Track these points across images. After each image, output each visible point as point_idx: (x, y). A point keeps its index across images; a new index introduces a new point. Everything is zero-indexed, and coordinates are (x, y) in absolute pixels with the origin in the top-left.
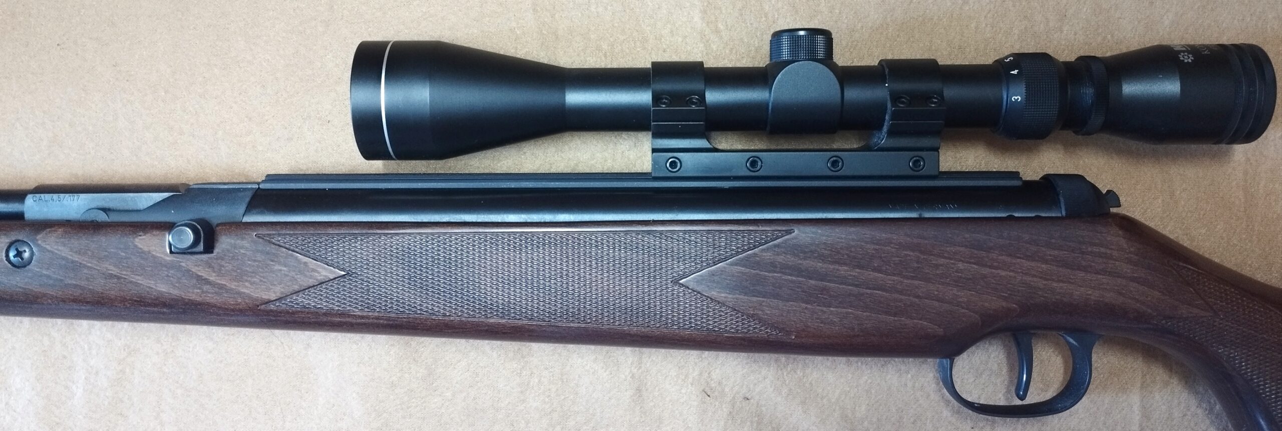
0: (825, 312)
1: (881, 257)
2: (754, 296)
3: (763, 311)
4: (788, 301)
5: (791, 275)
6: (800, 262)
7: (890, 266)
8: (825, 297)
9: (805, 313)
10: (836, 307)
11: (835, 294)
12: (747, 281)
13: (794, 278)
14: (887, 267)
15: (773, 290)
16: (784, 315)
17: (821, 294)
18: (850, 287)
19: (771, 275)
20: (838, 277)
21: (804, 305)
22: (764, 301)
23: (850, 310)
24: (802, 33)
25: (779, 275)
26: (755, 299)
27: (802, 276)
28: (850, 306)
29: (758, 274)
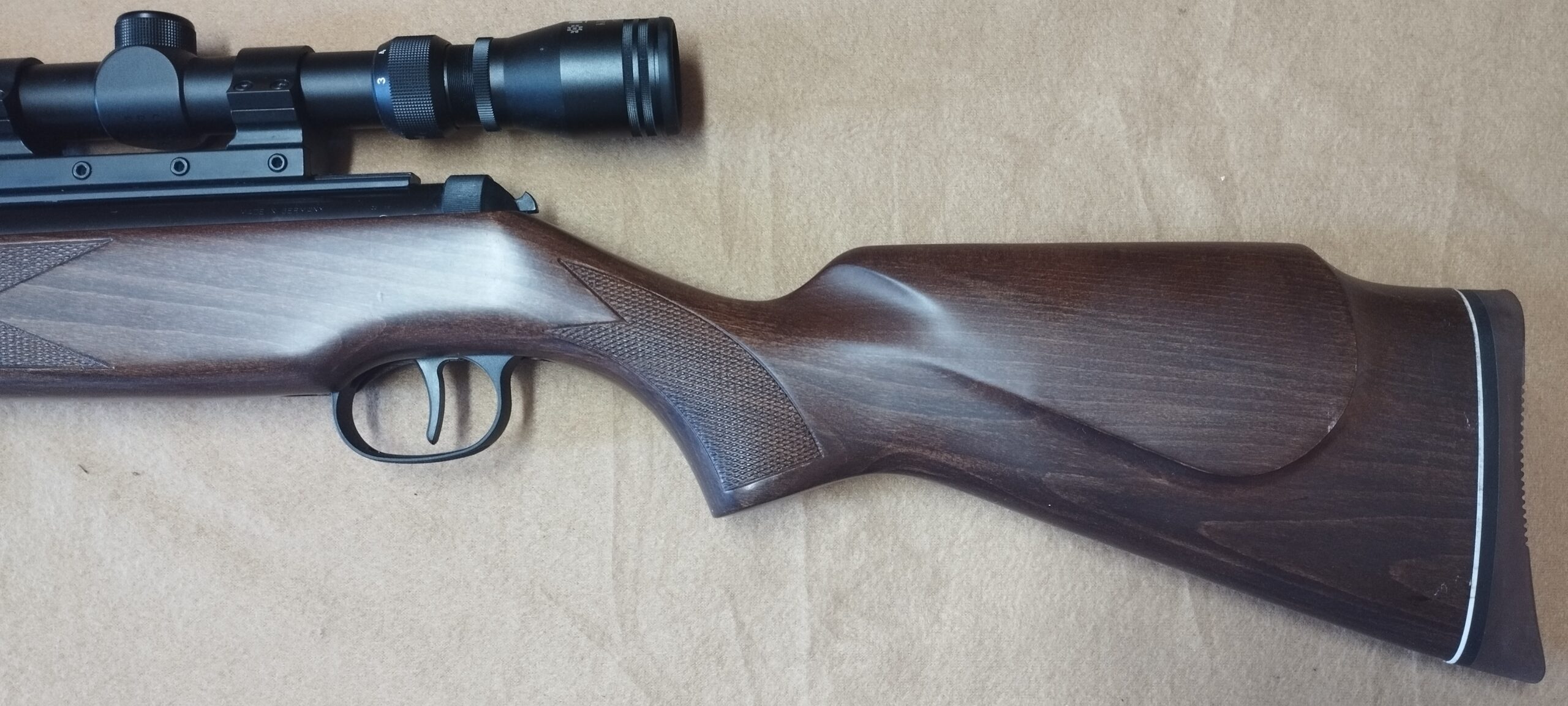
0: (149, 336)
1: (217, 267)
2: (63, 320)
3: (73, 337)
4: (103, 324)
5: (108, 293)
6: (119, 277)
7: (228, 277)
8: (150, 317)
9: (125, 337)
10: (164, 329)
11: (162, 314)
12: (53, 302)
13: (111, 297)
14: (224, 278)
15: (86, 312)
16: (100, 341)
17: (144, 314)
18: (179, 304)
19: (82, 293)
20: (166, 293)
21: (124, 329)
22: (74, 326)
23: (180, 332)
24: (145, 15)
25: (92, 294)
26: (63, 324)
27: (121, 294)
28: (181, 328)
29: (66, 294)
